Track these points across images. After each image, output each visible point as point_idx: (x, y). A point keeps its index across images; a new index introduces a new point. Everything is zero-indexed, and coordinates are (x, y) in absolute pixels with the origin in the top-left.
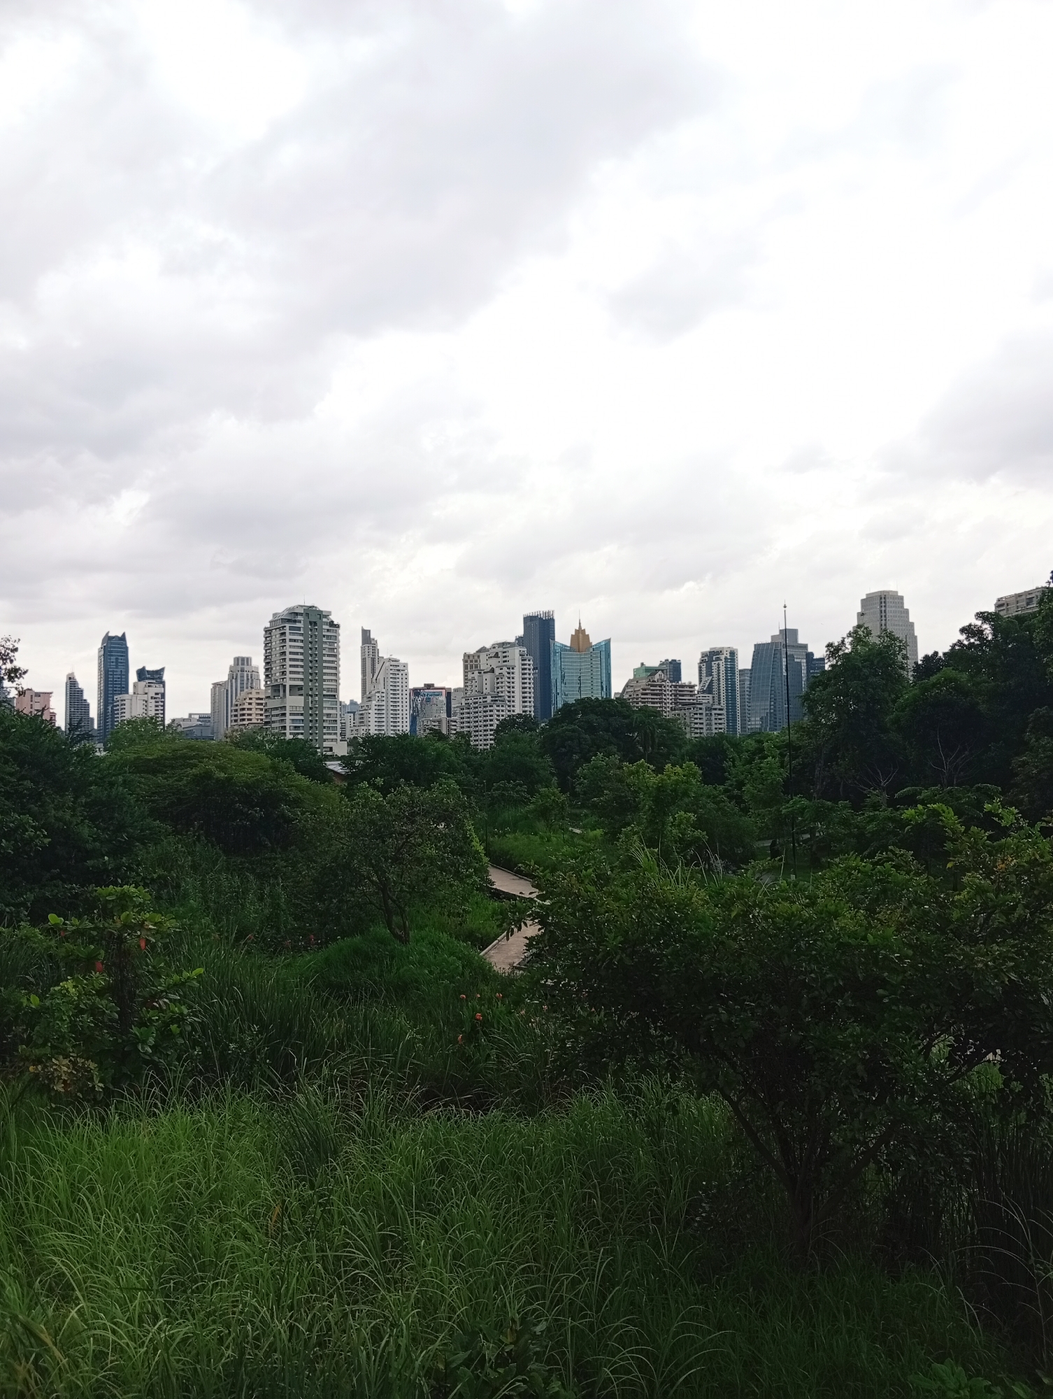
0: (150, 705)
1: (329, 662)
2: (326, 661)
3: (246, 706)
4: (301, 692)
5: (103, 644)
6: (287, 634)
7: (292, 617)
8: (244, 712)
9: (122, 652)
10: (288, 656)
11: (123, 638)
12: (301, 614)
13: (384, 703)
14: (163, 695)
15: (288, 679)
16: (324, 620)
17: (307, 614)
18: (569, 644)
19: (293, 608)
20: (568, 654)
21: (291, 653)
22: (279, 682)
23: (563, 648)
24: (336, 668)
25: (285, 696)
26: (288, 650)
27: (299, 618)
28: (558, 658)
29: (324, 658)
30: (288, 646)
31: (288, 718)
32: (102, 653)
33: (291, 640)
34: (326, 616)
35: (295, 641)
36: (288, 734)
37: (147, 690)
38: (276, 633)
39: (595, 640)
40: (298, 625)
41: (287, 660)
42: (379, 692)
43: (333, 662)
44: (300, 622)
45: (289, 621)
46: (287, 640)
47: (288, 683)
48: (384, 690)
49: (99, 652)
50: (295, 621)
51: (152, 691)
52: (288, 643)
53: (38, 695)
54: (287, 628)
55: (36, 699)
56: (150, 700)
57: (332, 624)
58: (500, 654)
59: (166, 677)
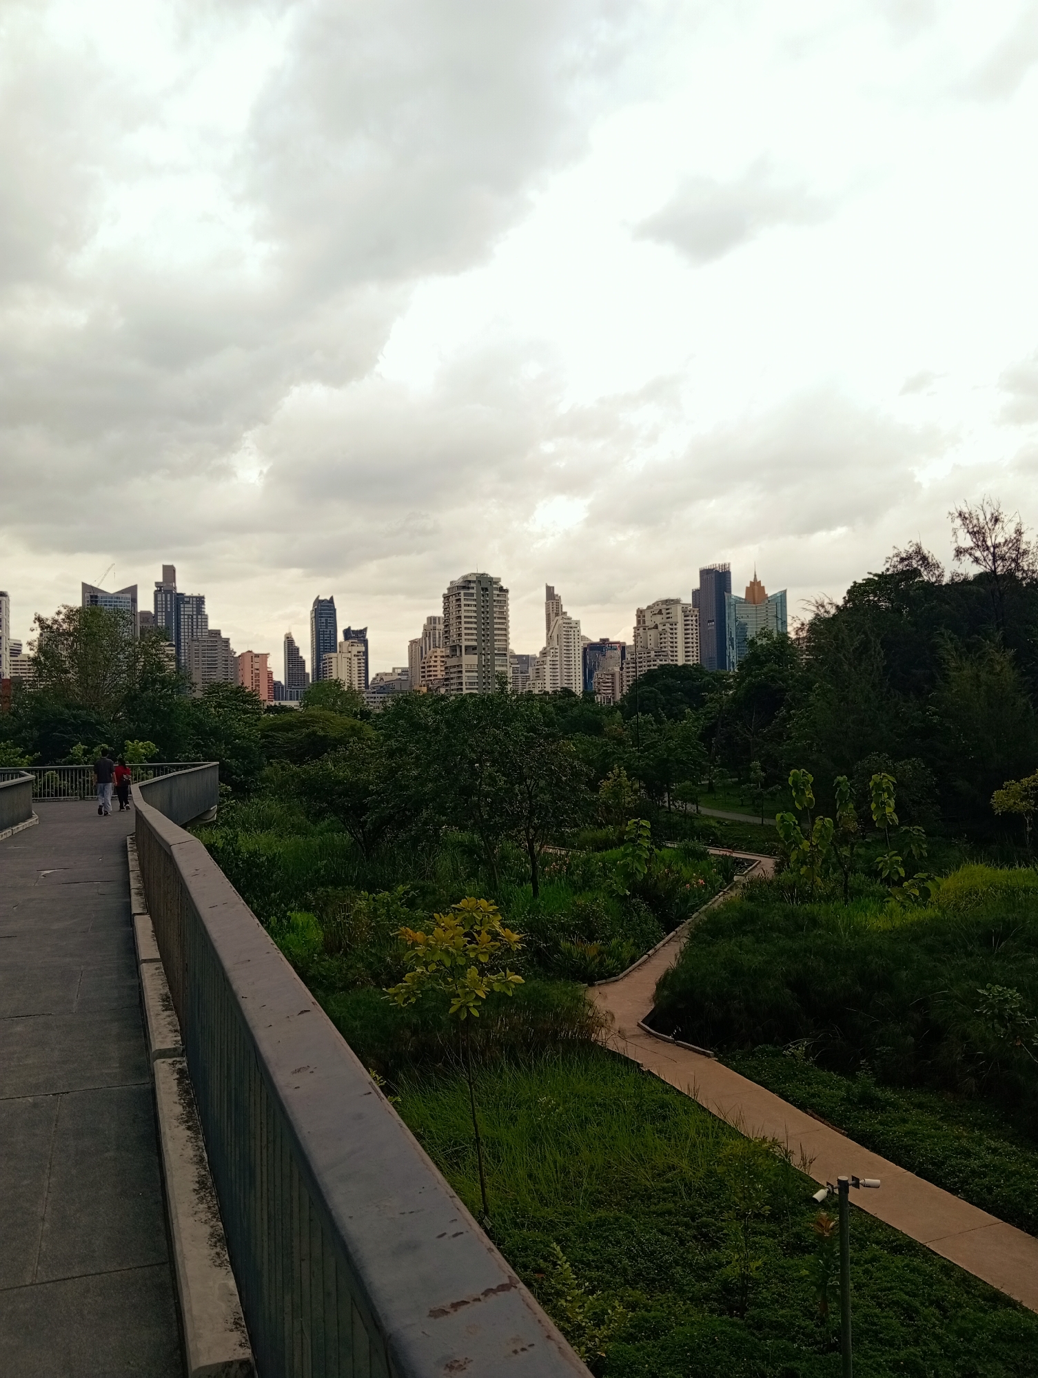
0: (353, 662)
1: (500, 623)
2: (497, 623)
3: (433, 663)
4: (476, 651)
5: (314, 606)
6: (462, 600)
7: (466, 584)
8: (431, 669)
9: (331, 614)
10: (463, 620)
11: (331, 600)
12: (474, 582)
13: (557, 658)
14: (366, 653)
15: (463, 640)
16: (495, 586)
17: (480, 582)
18: (744, 597)
19: (466, 577)
20: (744, 607)
21: (465, 617)
22: (457, 643)
23: (738, 600)
24: (505, 630)
25: (461, 655)
26: (463, 614)
27: (472, 585)
28: (733, 611)
29: (496, 621)
30: (463, 611)
31: (464, 674)
32: (314, 615)
33: (465, 605)
34: (496, 583)
35: (469, 605)
36: (464, 689)
37: (350, 649)
38: (453, 599)
39: (770, 592)
40: (471, 591)
41: (463, 623)
42: (552, 648)
43: (502, 623)
44: (473, 588)
45: (464, 588)
46: (463, 606)
47: (464, 644)
48: (557, 647)
49: (312, 614)
50: (469, 588)
51: (355, 650)
52: (463, 608)
53: (257, 656)
54: (462, 594)
55: (256, 659)
56: (353, 658)
57: (501, 589)
58: (663, 611)
59: (369, 636)
